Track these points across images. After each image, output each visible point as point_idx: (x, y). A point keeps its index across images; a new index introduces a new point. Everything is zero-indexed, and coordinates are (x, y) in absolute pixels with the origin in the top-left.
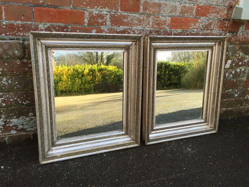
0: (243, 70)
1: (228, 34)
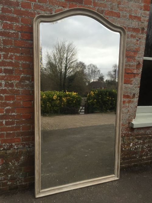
0: (139, 146)
1: (130, 132)
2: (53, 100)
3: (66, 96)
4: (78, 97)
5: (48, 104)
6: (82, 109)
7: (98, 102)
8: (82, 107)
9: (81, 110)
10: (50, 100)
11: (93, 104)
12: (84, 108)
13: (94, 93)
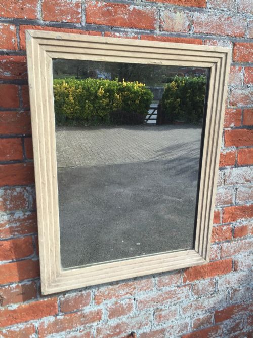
2: (96, 97)
3: (122, 90)
4: (145, 93)
5: (87, 105)
6: (153, 114)
7: (183, 103)
8: (153, 110)
9: (151, 115)
10: (92, 98)
11: (174, 108)
12: (156, 112)
13: (178, 86)
